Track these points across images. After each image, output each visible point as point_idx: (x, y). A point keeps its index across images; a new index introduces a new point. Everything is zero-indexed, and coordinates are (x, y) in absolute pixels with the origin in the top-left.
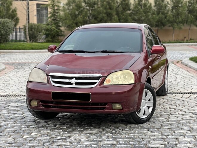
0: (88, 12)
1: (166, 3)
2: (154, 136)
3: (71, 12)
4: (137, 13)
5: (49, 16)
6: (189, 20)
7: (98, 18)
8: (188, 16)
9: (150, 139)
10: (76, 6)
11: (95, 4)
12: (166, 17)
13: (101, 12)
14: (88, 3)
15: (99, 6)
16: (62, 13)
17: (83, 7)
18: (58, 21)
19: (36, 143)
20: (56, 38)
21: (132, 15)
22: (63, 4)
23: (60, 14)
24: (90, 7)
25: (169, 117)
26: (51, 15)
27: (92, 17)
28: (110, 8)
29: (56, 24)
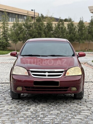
0: (26, 32)
1: (75, 27)
2: (83, 108)
3: (16, 31)
4: (57, 33)
5: (1, 34)
6: (89, 38)
7: (32, 35)
8: (88, 35)
9: (80, 110)
10: (19, 28)
11: (30, 27)
12: (74, 36)
13: (35, 32)
14: (26, 26)
15: (33, 28)
16: (9, 32)
17: (23, 28)
18: (7, 37)
19: (9, 112)
20: (5, 48)
21: (54, 34)
22: (11, 26)
23: (8, 33)
24: (27, 29)
25: (88, 97)
26: (2, 33)
27: (29, 35)
28: (40, 30)
29: (6, 39)
